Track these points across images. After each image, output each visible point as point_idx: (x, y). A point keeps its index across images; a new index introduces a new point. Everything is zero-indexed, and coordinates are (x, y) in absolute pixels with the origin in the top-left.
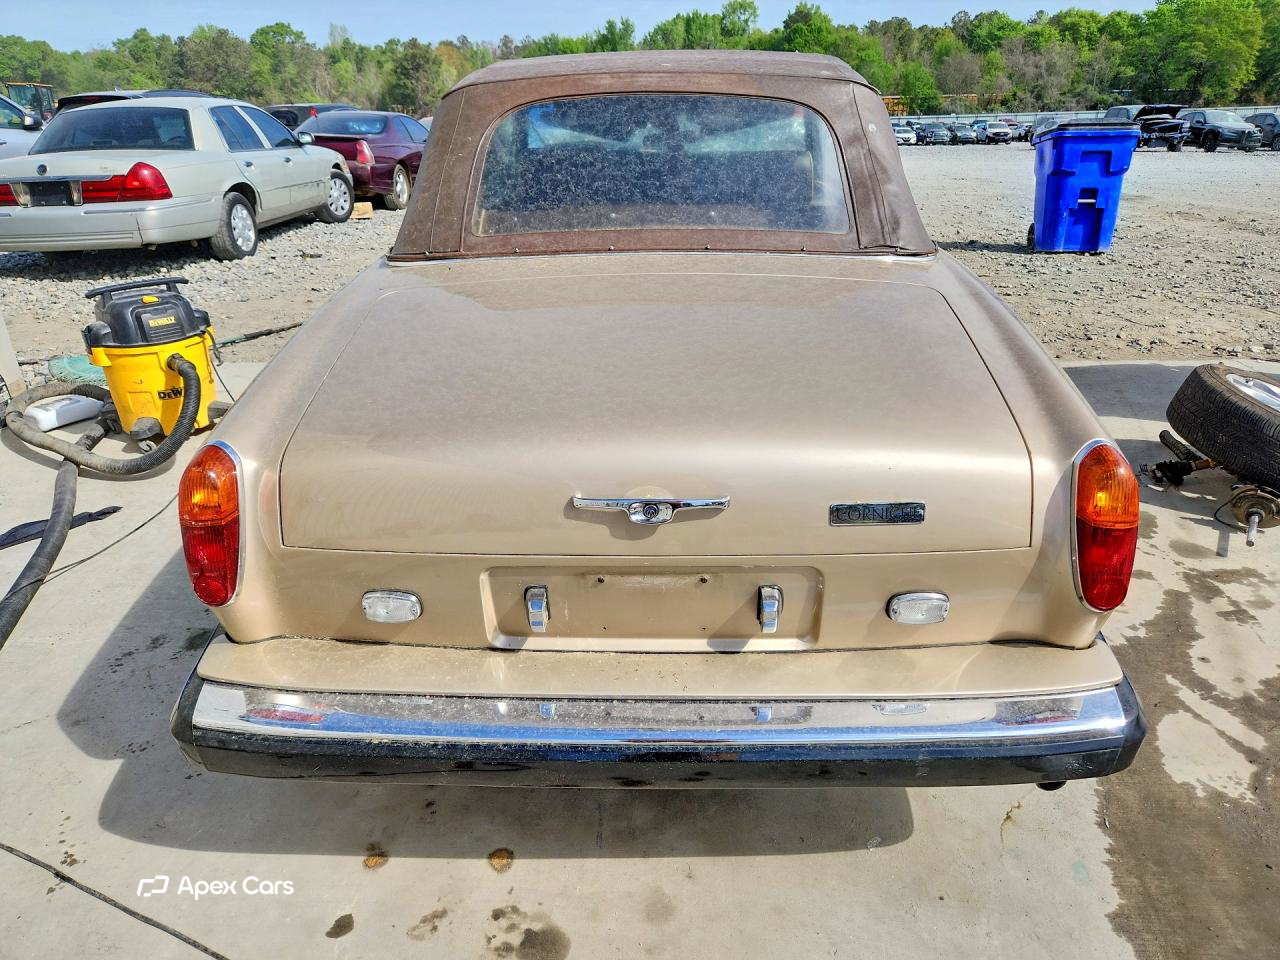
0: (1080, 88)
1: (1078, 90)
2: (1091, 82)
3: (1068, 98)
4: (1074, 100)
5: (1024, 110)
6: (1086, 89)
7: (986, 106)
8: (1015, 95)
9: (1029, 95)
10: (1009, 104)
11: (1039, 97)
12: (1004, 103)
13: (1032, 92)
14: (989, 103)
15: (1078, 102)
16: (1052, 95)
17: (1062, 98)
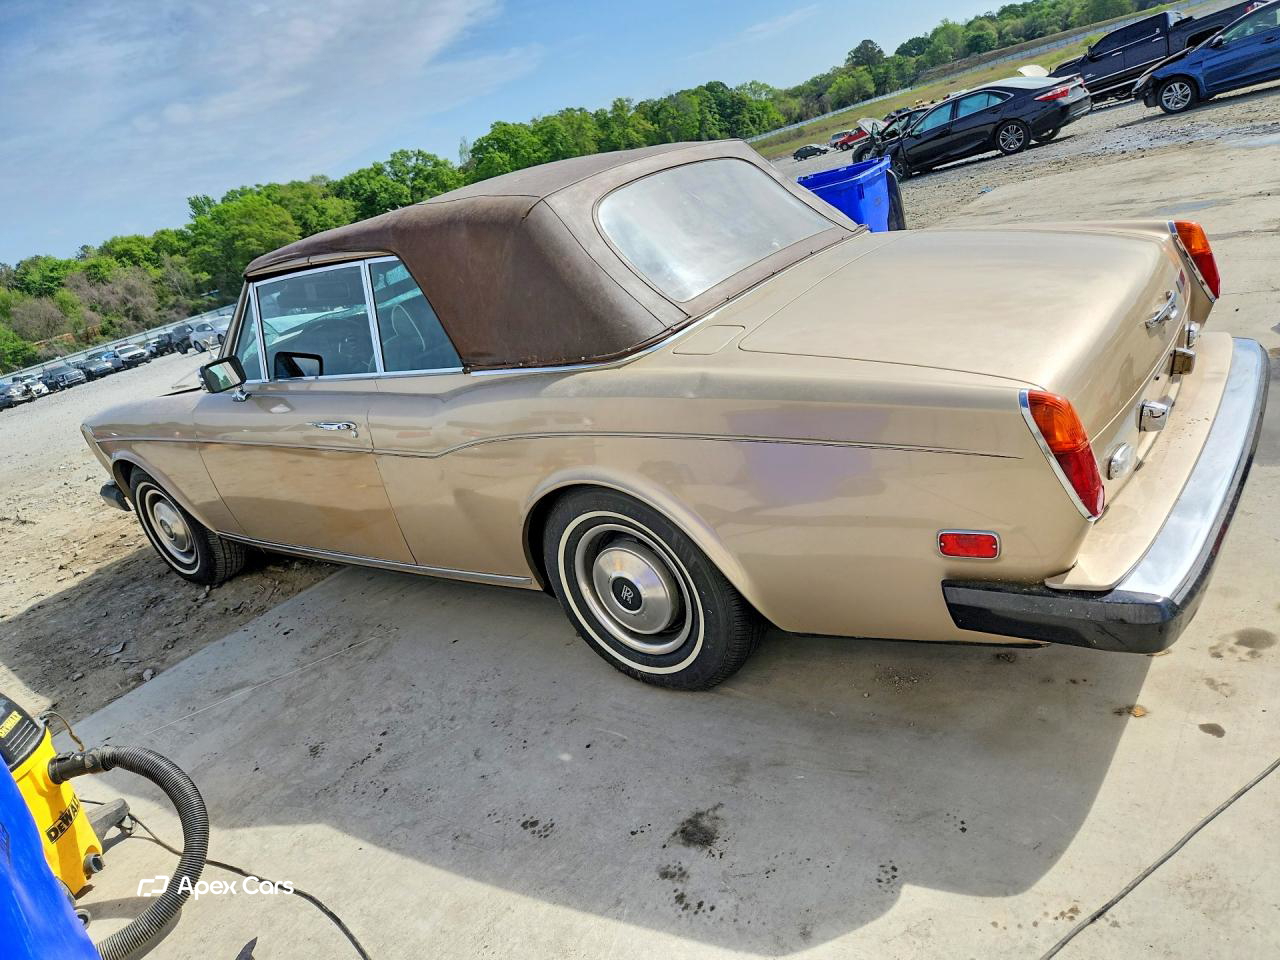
0: (172, 300)
1: (171, 303)
2: (178, 293)
3: (164, 311)
4: (173, 312)
5: (130, 333)
6: (177, 300)
7: (86, 339)
8: (111, 322)
9: (125, 319)
10: (111, 332)
11: (137, 318)
12: (104, 333)
13: (128, 316)
14: (88, 338)
15: (177, 313)
16: (150, 312)
17: (160, 313)
